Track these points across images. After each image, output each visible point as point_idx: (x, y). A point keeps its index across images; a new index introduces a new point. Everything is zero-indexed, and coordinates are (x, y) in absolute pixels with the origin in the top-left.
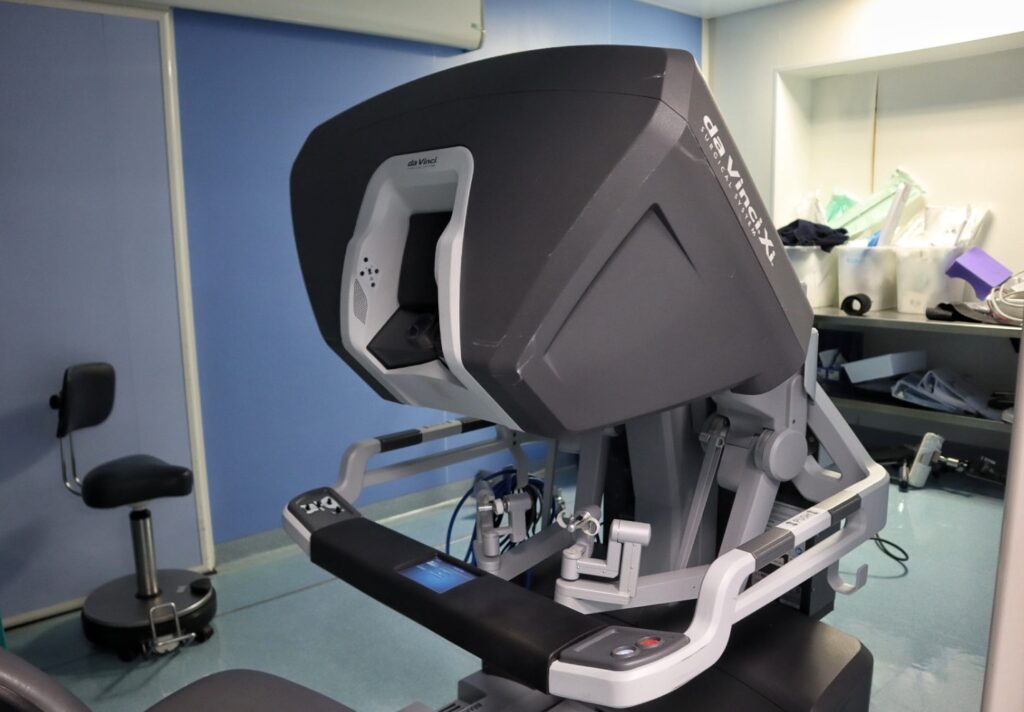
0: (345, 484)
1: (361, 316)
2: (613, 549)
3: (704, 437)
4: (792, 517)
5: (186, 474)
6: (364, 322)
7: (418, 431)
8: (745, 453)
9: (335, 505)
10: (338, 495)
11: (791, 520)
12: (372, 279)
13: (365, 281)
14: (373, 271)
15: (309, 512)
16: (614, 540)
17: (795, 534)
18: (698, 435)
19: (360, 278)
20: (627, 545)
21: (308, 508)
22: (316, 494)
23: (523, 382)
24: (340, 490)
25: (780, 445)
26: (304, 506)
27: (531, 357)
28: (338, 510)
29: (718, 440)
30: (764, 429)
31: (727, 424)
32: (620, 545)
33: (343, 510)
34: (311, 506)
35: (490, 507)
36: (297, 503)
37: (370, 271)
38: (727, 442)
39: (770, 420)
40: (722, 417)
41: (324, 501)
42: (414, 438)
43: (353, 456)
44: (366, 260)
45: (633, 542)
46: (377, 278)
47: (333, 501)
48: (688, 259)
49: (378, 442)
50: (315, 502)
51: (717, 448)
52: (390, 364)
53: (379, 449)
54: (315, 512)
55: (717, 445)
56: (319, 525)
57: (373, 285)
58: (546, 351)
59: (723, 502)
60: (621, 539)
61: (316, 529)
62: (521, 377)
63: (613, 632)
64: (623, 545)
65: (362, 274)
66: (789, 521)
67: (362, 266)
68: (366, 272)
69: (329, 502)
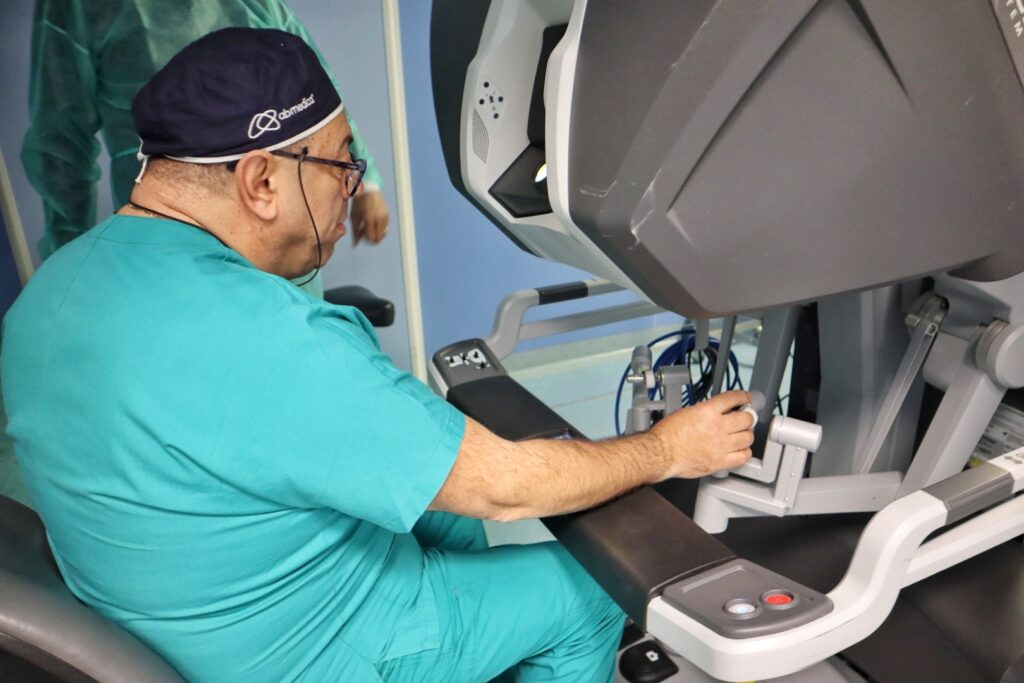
0: (496, 338)
1: (482, 154)
2: (772, 450)
3: (912, 319)
4: (1013, 449)
5: (388, 306)
6: (485, 162)
7: (584, 284)
8: (962, 346)
9: (482, 358)
10: (488, 349)
11: (1011, 454)
12: (494, 108)
13: (486, 111)
14: (496, 99)
15: (452, 365)
16: (773, 440)
17: (1016, 477)
18: (906, 315)
19: (480, 107)
20: (788, 448)
21: (452, 361)
22: (463, 346)
23: (641, 245)
24: (490, 343)
25: (1017, 341)
26: (448, 358)
27: (650, 212)
28: (483, 365)
29: (930, 326)
30: (995, 319)
31: (946, 306)
32: (780, 447)
33: (488, 366)
34: (456, 358)
35: (642, 378)
36: (442, 354)
37: (491, 98)
38: (941, 329)
39: (1005, 308)
40: (938, 296)
41: (471, 354)
42: (579, 291)
43: (508, 307)
44: (486, 85)
45: (797, 445)
46: (501, 108)
47: (480, 354)
48: (900, 81)
49: (536, 294)
50: (462, 355)
51: (927, 337)
52: (518, 211)
53: (538, 301)
54: (459, 366)
55: (927, 332)
56: (458, 381)
57: (496, 116)
58: (670, 207)
59: (927, 401)
60: (782, 439)
61: (454, 384)
62: (638, 239)
63: (739, 568)
64: (784, 446)
65: (482, 102)
66: (1008, 455)
67: (483, 93)
68: (487, 100)
69: (476, 356)
